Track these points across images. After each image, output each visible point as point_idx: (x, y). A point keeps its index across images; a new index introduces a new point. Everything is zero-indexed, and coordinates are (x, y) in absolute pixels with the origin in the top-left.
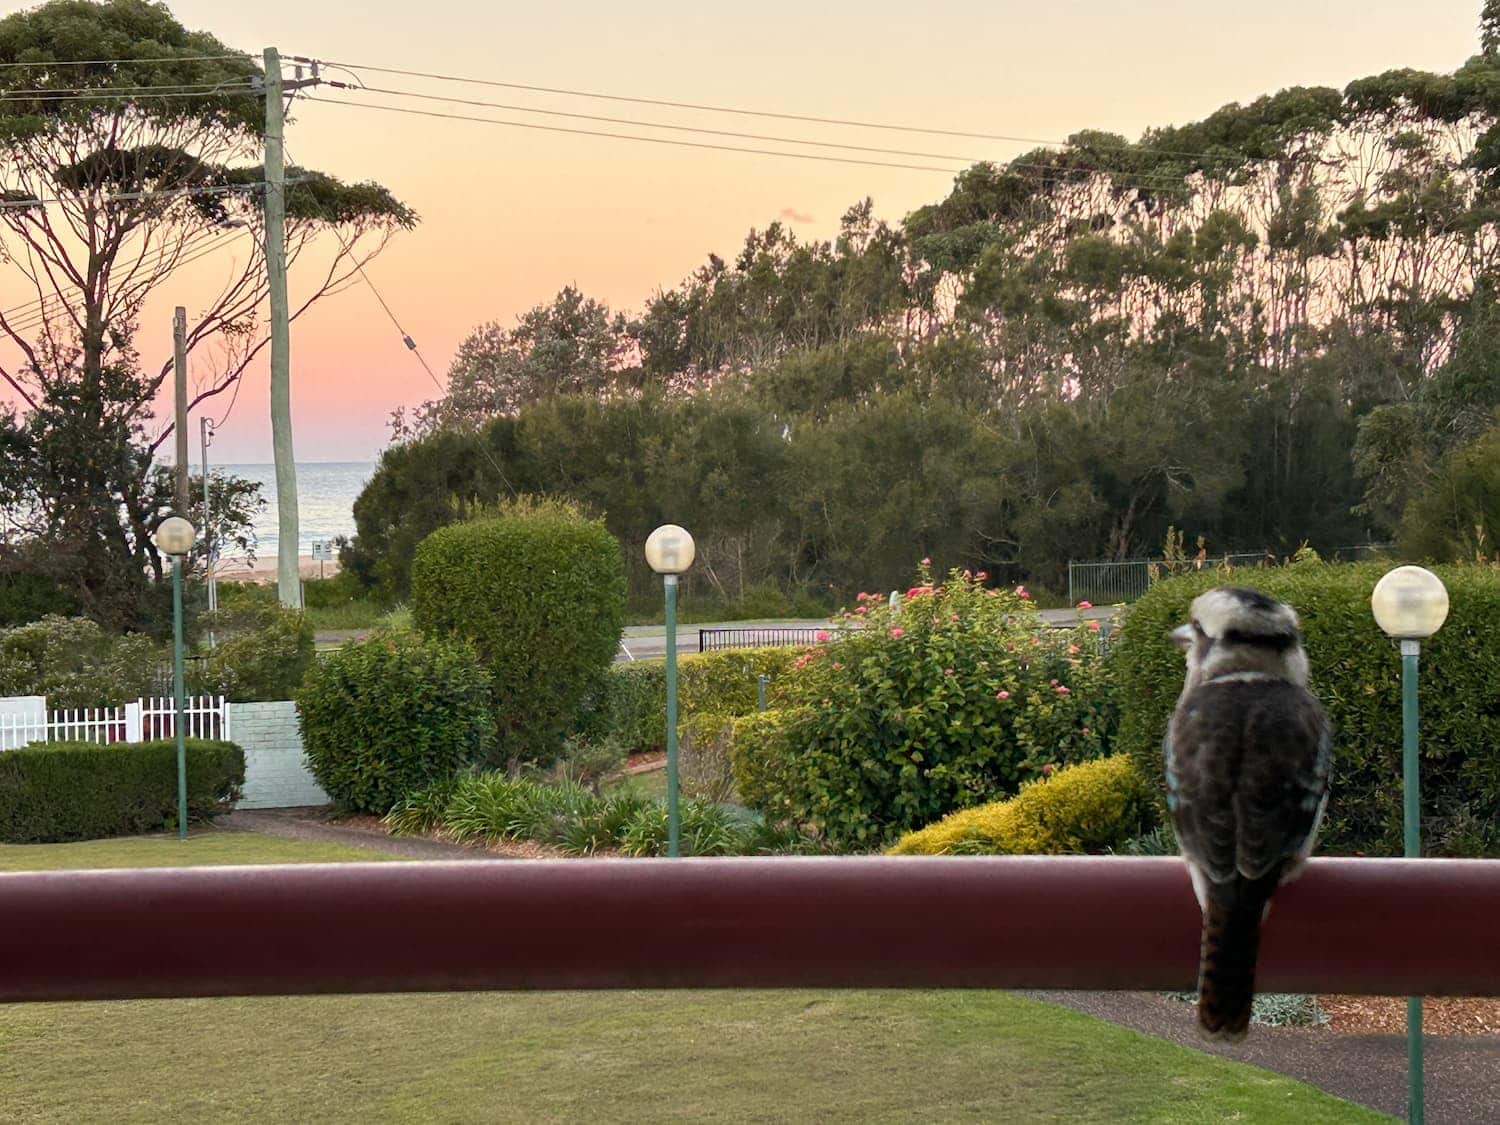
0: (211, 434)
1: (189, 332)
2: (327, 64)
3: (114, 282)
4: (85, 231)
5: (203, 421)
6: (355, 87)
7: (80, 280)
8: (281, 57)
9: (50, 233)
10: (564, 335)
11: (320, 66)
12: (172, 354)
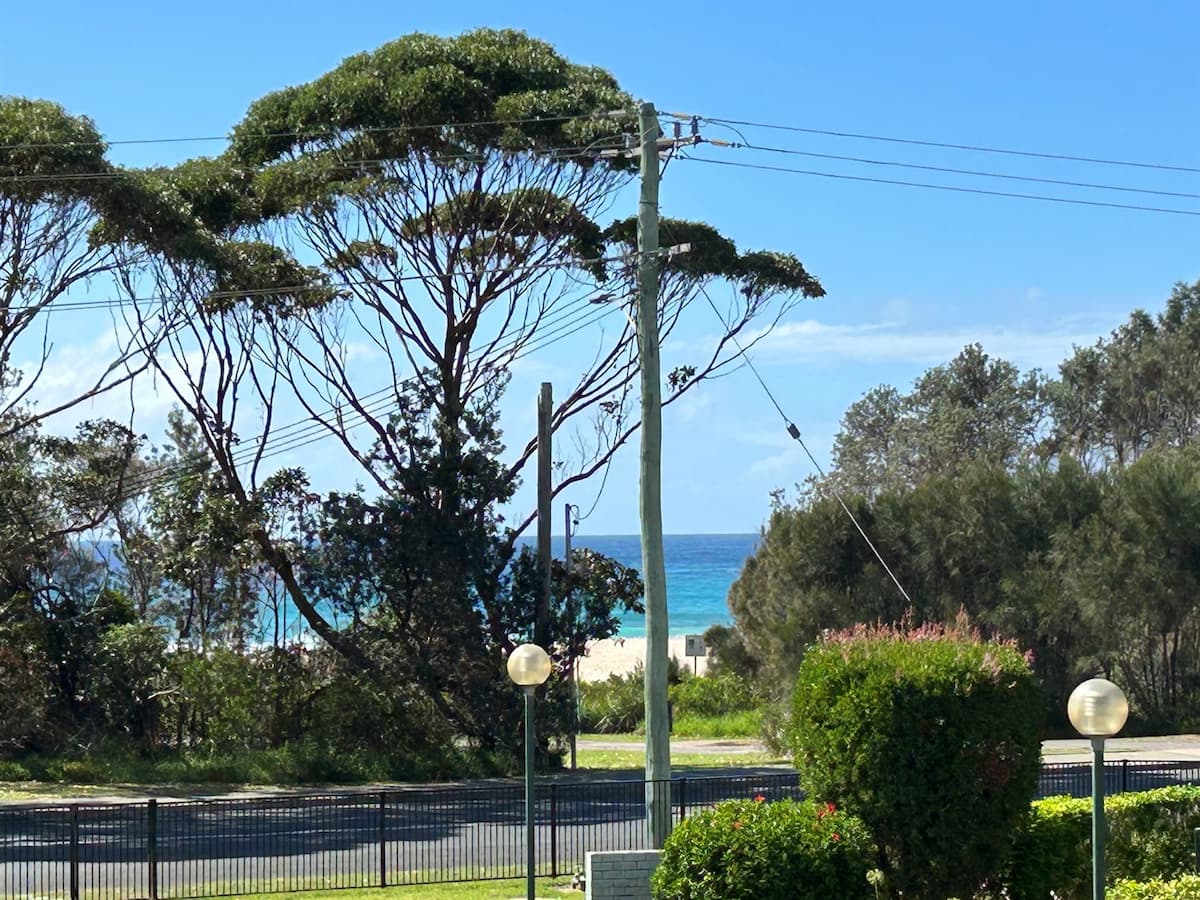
0: (576, 523)
1: (554, 410)
2: (710, 121)
3: (472, 357)
4: (442, 301)
5: (568, 508)
6: (739, 146)
7: (438, 354)
8: (658, 114)
9: (404, 304)
10: (968, 402)
11: (700, 123)
12: (534, 432)
